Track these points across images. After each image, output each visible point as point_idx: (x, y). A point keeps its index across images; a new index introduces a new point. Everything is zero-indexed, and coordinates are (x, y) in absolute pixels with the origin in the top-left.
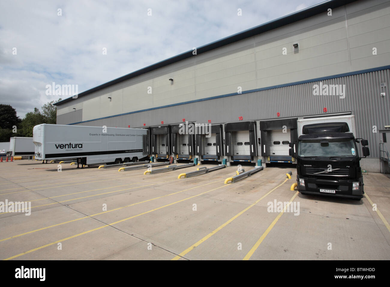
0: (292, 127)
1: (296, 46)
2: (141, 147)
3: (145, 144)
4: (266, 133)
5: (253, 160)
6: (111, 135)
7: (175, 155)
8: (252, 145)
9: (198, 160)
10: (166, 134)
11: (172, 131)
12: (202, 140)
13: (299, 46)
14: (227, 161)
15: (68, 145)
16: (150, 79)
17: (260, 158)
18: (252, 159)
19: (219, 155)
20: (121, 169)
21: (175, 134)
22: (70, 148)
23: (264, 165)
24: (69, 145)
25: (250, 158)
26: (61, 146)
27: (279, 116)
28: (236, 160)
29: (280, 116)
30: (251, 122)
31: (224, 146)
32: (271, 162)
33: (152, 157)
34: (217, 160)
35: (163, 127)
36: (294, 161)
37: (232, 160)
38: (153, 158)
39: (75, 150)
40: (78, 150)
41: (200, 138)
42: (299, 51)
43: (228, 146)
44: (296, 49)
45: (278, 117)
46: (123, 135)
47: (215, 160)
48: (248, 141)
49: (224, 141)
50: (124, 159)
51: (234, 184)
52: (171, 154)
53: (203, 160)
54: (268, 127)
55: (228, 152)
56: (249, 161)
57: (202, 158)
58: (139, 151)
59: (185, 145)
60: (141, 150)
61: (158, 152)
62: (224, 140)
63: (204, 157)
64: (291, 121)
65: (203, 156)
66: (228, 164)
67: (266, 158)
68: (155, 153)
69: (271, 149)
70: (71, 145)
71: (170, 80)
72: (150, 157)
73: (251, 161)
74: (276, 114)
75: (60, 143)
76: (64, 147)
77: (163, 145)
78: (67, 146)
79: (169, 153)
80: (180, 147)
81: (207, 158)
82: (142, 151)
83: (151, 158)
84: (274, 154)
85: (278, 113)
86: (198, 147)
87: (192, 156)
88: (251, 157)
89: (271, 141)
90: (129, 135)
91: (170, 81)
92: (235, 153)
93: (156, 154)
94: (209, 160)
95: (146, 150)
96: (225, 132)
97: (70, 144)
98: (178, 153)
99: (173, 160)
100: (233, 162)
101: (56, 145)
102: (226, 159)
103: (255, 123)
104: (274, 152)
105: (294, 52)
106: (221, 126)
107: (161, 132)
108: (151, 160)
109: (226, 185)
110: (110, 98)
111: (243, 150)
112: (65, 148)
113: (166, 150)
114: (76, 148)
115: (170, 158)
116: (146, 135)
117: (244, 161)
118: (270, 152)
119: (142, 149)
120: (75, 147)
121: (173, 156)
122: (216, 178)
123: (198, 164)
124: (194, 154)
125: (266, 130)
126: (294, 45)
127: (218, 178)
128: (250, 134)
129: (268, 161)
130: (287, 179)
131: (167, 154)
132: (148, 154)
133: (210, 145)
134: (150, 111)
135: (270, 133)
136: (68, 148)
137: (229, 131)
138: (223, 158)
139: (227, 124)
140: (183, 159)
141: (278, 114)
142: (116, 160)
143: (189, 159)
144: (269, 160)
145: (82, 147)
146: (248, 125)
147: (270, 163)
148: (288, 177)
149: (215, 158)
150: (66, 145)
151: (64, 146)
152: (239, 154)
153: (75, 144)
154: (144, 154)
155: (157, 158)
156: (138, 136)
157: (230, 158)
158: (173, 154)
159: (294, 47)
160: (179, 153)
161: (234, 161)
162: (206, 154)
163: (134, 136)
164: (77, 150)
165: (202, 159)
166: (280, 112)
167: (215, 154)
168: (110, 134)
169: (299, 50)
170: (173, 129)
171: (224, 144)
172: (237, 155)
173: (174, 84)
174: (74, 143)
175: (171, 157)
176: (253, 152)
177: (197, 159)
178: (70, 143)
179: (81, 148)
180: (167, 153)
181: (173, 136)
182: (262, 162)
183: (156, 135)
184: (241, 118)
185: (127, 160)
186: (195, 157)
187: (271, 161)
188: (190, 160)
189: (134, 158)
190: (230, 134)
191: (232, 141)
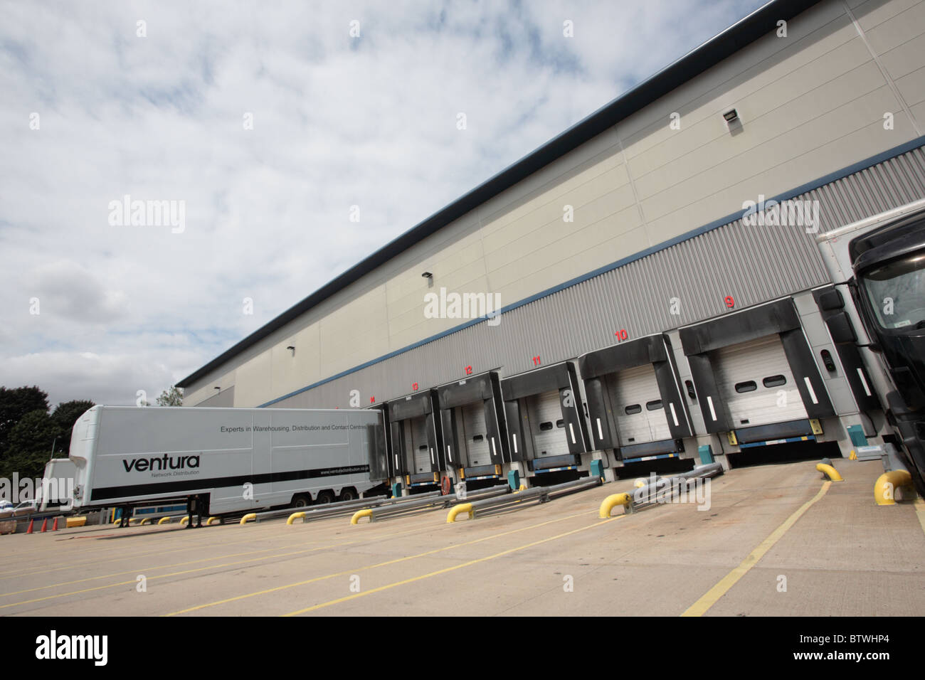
0: (785, 328)
1: (732, 117)
2: (364, 460)
3: (374, 452)
4: (705, 362)
5: (683, 451)
6: (280, 429)
7: (455, 471)
8: (671, 405)
9: (521, 474)
10: (427, 415)
11: (442, 403)
12: (525, 417)
13: (739, 115)
14: (605, 465)
15: (159, 460)
16: (379, 285)
17: (705, 440)
18: (680, 446)
19: (577, 453)
20: (295, 518)
21: (449, 411)
22: (165, 468)
23: (723, 462)
24: (163, 462)
25: (673, 445)
26: (141, 465)
27: (733, 307)
28: (629, 459)
29: (735, 306)
30: (653, 340)
31: (588, 421)
32: (742, 449)
33: (395, 485)
34: (574, 467)
35: (416, 397)
36: (821, 432)
37: (617, 459)
38: (399, 487)
39: (179, 474)
40: (186, 473)
41: (517, 409)
42: (744, 127)
43: (598, 420)
44: (734, 126)
45: (731, 310)
46: (313, 428)
47: (569, 468)
48: (657, 395)
49: (584, 407)
50: (316, 495)
51: (634, 515)
52: (443, 469)
53: (533, 475)
54: (706, 342)
55: (601, 438)
56: (671, 456)
57: (531, 469)
58: (358, 469)
59: (480, 437)
60: (364, 466)
61: (410, 468)
62: (585, 404)
63: (536, 464)
64: (774, 309)
65: (532, 462)
66: (609, 474)
67: (723, 438)
68: (403, 473)
69: (732, 410)
70: (168, 461)
71: (423, 275)
72: (390, 487)
73: (676, 455)
74: (723, 303)
75: (138, 455)
76: (149, 467)
77: (423, 448)
78: (156, 464)
79: (439, 467)
80: (466, 447)
81: (545, 465)
82: (368, 471)
83: (393, 487)
84: (746, 421)
85: (729, 298)
86: (514, 435)
87: (501, 466)
88: (676, 441)
89: (728, 385)
90: (328, 428)
91: (426, 279)
92: (623, 439)
93: (406, 475)
94: (551, 470)
95: (381, 467)
96: (583, 381)
97: (166, 458)
98: (462, 463)
99: (452, 485)
100: (622, 465)
101: (125, 462)
102: (600, 461)
103: (665, 337)
104: (744, 418)
105: (731, 131)
106: (570, 366)
107: (415, 411)
108: (394, 492)
109: (604, 519)
110: (292, 348)
111: (647, 425)
112: (151, 469)
113: (429, 458)
114: (183, 467)
115: (442, 480)
116: (377, 426)
117: (655, 458)
118: (731, 419)
119: (366, 462)
120: (178, 466)
121: (450, 473)
122: (572, 510)
123: (522, 486)
124: (508, 461)
125: (702, 351)
126: (725, 116)
127: (579, 508)
128: (658, 371)
129: (733, 445)
130: (827, 484)
131: (433, 471)
132: (383, 476)
133: (547, 426)
134: (384, 363)
135: (716, 358)
136: (160, 468)
137: (595, 376)
138: (591, 458)
139: (587, 355)
140: (479, 478)
141: (729, 301)
142: (293, 497)
143: (494, 477)
144: (736, 443)
145: (197, 465)
146: (647, 347)
147: (739, 451)
148: (827, 477)
149: (567, 463)
150: (152, 460)
151: (147, 464)
152: (637, 441)
153: (179, 458)
154: (373, 478)
155: (409, 485)
156: (354, 427)
157: (612, 457)
158: (450, 468)
159: (726, 122)
160: (466, 465)
161: (626, 464)
162: (540, 455)
163: (344, 428)
164: (186, 475)
165: (529, 470)
166: (735, 295)
167: (567, 451)
168: (277, 426)
169: (742, 123)
170: (442, 397)
171: (587, 415)
172: (632, 443)
173: (434, 283)
174: (175, 454)
175: (444, 478)
176: (677, 423)
177: (517, 472)
178: (166, 455)
179: (196, 468)
180: (434, 468)
181: (444, 416)
182: (714, 453)
183: (401, 423)
184: (622, 334)
185: (327, 496)
186: (510, 469)
187: (743, 446)
188: (497, 479)
189: (345, 490)
190: (598, 384)
191: (608, 406)
